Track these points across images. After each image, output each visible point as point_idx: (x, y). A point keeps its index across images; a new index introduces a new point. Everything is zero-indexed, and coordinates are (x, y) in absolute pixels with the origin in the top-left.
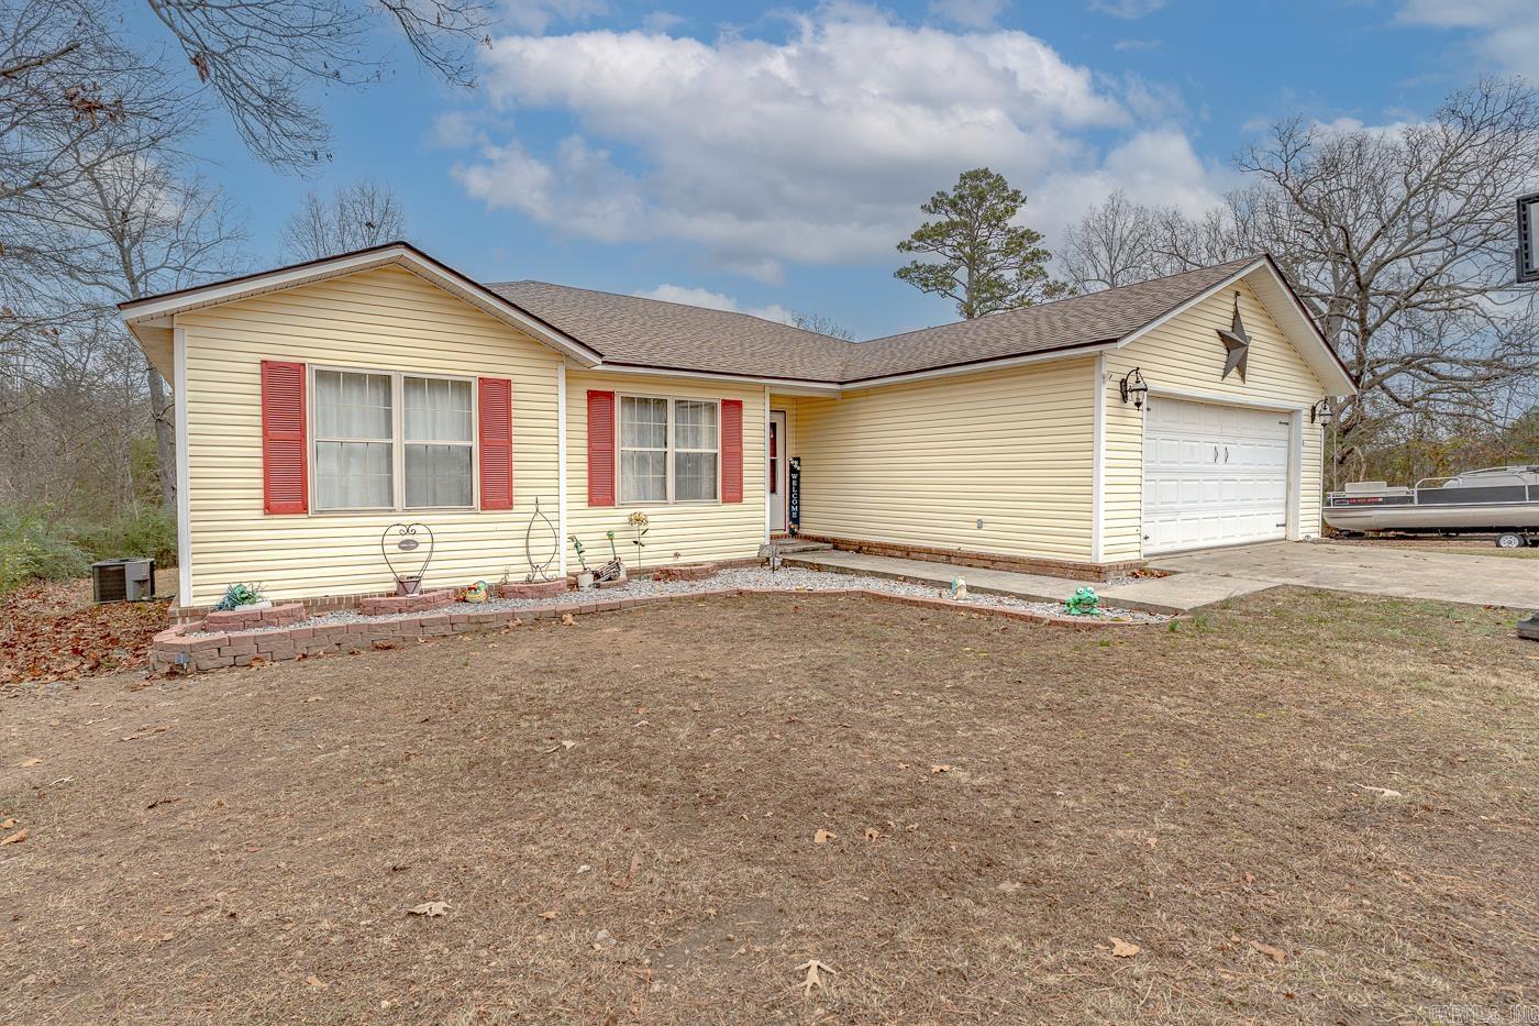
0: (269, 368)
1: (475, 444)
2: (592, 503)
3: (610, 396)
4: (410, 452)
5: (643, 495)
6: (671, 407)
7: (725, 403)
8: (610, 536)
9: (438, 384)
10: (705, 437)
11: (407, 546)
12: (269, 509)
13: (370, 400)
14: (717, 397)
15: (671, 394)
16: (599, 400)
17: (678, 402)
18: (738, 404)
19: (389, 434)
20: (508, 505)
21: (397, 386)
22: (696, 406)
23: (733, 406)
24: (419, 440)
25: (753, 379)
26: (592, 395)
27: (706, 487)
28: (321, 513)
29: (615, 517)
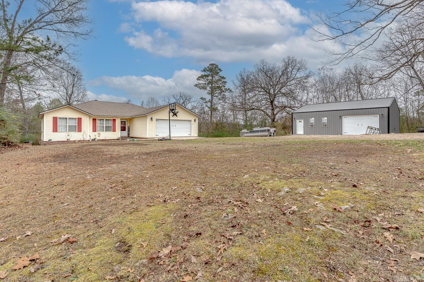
0: (54, 118)
1: (77, 125)
2: (93, 131)
3: (96, 119)
4: (69, 126)
5: (100, 130)
6: (105, 120)
7: (113, 120)
8: (95, 135)
9: (72, 119)
10: (110, 124)
11: (68, 136)
12: (53, 132)
13: (65, 120)
14: (112, 119)
15: (105, 119)
16: (94, 120)
17: (106, 120)
18: (115, 120)
19: (67, 124)
20: (81, 131)
21: (68, 119)
22: (108, 120)
23: (114, 120)
24: (70, 125)
25: (117, 117)
26: (93, 119)
27: (110, 130)
28: (59, 132)
29: (96, 133)
